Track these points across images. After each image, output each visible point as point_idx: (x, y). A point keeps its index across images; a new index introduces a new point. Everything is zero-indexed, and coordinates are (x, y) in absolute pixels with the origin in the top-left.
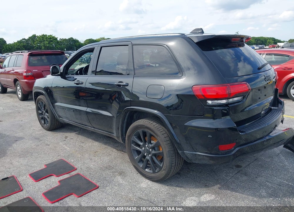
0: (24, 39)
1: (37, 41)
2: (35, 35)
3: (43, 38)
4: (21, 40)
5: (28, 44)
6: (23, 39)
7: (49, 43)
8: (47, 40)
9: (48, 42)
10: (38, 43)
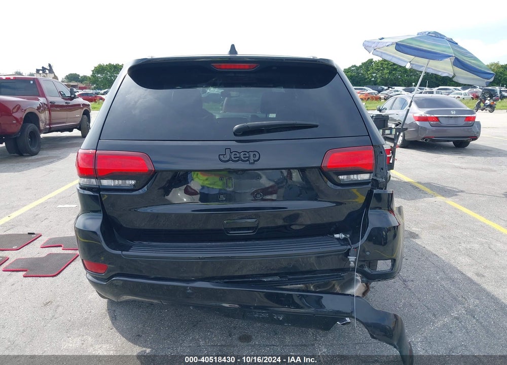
0: (355, 66)
1: (373, 69)
2: (372, 59)
3: (382, 64)
4: (350, 68)
5: (358, 73)
6: (353, 67)
7: (390, 73)
8: (387, 68)
9: (388, 71)
10: (374, 73)
